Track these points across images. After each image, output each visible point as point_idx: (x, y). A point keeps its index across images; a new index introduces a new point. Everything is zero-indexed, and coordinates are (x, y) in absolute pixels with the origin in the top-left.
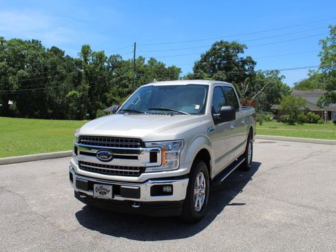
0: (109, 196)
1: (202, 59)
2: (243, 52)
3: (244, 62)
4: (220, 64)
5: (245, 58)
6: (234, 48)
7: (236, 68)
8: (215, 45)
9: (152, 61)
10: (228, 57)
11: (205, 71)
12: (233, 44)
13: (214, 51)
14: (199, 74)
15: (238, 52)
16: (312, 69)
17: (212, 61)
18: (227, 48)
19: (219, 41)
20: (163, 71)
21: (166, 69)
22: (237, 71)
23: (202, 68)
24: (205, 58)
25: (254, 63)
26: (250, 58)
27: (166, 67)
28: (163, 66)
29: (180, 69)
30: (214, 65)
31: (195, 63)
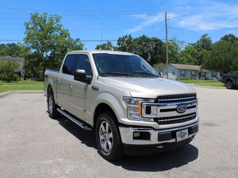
0: (186, 136)
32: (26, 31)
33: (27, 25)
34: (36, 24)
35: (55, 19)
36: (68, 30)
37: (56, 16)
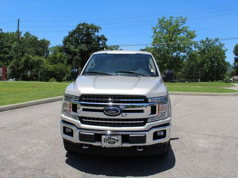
0: (118, 144)
1: (70, 35)
2: (98, 32)
3: (99, 39)
4: (82, 39)
5: (100, 36)
6: (92, 29)
7: (94, 43)
8: (79, 25)
9: (27, 34)
10: (88, 35)
11: (72, 44)
12: (92, 25)
13: (79, 30)
14: (67, 46)
15: (95, 32)
16: (148, 46)
17: (77, 37)
18: (88, 28)
19: (82, 23)
20: (37, 43)
21: (39, 41)
22: (94, 45)
23: (70, 42)
24: (72, 34)
25: (106, 40)
26: (103, 36)
27: (39, 39)
28: (36, 39)
29: (49, 42)
30: (78, 40)
31: (65, 38)
32: (153, 35)
33: (155, 29)
34: (163, 28)
35: (181, 21)
36: (194, 32)
37: (182, 17)
